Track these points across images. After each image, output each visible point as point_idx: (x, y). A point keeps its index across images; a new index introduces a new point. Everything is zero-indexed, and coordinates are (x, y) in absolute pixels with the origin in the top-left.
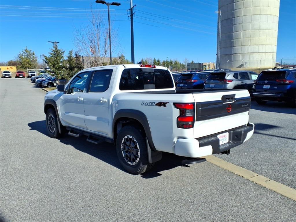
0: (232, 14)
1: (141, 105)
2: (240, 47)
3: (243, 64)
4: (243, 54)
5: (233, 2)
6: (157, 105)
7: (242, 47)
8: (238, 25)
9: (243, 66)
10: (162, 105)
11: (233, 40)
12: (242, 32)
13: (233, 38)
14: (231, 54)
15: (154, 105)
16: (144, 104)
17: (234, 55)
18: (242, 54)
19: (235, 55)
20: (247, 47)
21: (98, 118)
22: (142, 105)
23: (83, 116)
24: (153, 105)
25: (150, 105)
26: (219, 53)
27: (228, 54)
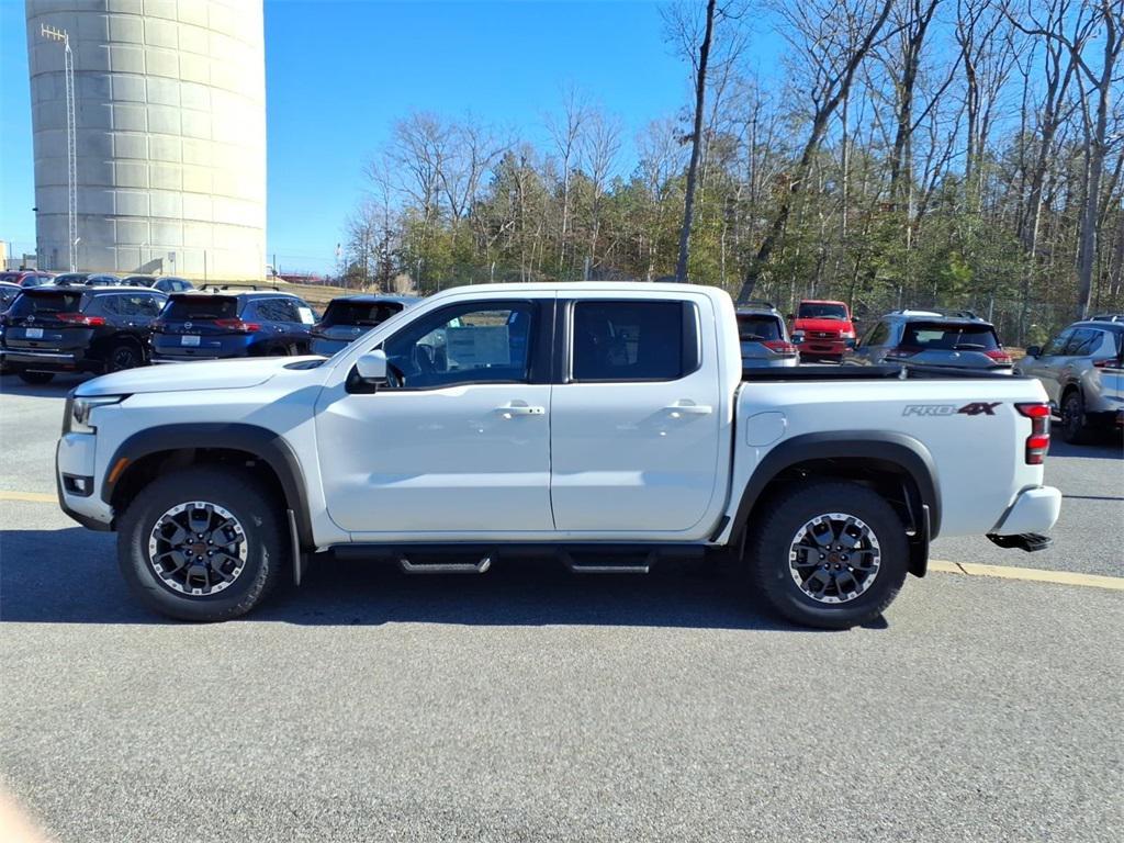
0: (102, 56)
1: (904, 415)
2: (144, 193)
3: (161, 260)
4: (160, 221)
5: (100, 7)
6: (962, 411)
7: (152, 192)
8: (129, 106)
9: (161, 266)
10: (981, 411)
11: (113, 159)
12: (149, 135)
13: (111, 153)
14: (106, 216)
15: (953, 413)
16: (912, 410)
17: (120, 220)
18: (153, 221)
19: (124, 220)
20: (171, 194)
21: (644, 477)
22: (908, 415)
23: (540, 479)
24: (949, 412)
25: (938, 412)
26: (73, 207)
27: (93, 215)
